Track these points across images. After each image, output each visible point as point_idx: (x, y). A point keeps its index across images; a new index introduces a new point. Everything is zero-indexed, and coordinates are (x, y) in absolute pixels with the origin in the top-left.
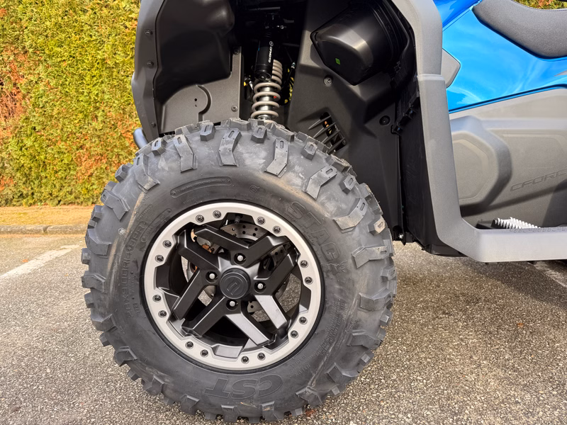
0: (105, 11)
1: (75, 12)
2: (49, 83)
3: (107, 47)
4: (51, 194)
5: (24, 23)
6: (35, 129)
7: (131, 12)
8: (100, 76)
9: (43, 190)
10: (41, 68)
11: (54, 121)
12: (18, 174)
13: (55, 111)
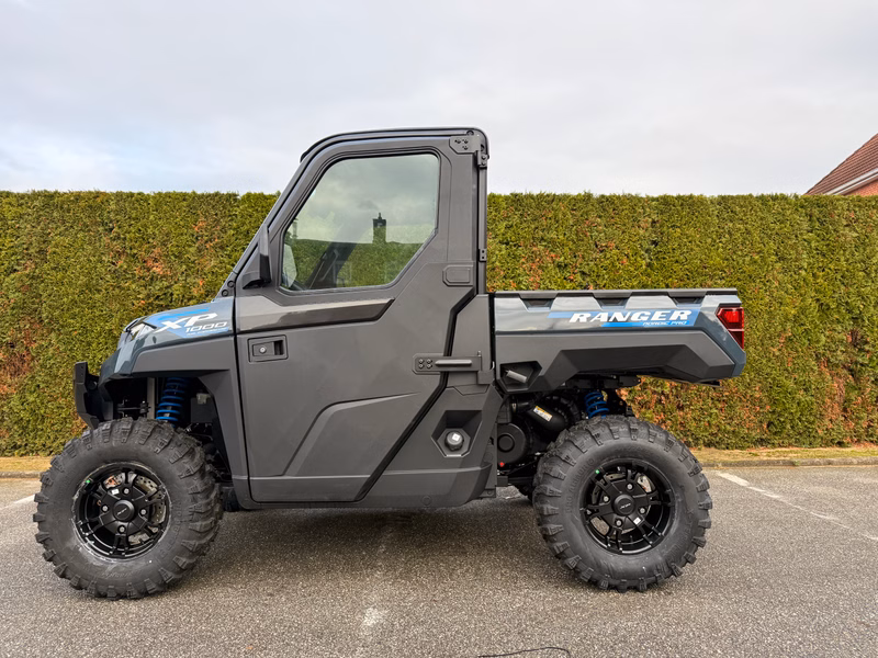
0: (117, 290)
1: (90, 291)
2: (58, 348)
3: (115, 320)
4: (44, 446)
5: (43, 298)
6: (38, 386)
7: (139, 293)
8: (106, 343)
9: (37, 441)
10: (53, 335)
11: (58, 380)
12: (16, 427)
13: (61, 371)
